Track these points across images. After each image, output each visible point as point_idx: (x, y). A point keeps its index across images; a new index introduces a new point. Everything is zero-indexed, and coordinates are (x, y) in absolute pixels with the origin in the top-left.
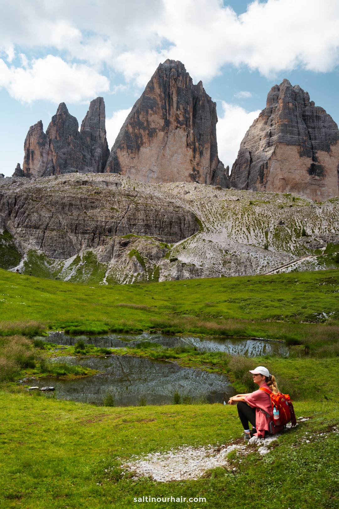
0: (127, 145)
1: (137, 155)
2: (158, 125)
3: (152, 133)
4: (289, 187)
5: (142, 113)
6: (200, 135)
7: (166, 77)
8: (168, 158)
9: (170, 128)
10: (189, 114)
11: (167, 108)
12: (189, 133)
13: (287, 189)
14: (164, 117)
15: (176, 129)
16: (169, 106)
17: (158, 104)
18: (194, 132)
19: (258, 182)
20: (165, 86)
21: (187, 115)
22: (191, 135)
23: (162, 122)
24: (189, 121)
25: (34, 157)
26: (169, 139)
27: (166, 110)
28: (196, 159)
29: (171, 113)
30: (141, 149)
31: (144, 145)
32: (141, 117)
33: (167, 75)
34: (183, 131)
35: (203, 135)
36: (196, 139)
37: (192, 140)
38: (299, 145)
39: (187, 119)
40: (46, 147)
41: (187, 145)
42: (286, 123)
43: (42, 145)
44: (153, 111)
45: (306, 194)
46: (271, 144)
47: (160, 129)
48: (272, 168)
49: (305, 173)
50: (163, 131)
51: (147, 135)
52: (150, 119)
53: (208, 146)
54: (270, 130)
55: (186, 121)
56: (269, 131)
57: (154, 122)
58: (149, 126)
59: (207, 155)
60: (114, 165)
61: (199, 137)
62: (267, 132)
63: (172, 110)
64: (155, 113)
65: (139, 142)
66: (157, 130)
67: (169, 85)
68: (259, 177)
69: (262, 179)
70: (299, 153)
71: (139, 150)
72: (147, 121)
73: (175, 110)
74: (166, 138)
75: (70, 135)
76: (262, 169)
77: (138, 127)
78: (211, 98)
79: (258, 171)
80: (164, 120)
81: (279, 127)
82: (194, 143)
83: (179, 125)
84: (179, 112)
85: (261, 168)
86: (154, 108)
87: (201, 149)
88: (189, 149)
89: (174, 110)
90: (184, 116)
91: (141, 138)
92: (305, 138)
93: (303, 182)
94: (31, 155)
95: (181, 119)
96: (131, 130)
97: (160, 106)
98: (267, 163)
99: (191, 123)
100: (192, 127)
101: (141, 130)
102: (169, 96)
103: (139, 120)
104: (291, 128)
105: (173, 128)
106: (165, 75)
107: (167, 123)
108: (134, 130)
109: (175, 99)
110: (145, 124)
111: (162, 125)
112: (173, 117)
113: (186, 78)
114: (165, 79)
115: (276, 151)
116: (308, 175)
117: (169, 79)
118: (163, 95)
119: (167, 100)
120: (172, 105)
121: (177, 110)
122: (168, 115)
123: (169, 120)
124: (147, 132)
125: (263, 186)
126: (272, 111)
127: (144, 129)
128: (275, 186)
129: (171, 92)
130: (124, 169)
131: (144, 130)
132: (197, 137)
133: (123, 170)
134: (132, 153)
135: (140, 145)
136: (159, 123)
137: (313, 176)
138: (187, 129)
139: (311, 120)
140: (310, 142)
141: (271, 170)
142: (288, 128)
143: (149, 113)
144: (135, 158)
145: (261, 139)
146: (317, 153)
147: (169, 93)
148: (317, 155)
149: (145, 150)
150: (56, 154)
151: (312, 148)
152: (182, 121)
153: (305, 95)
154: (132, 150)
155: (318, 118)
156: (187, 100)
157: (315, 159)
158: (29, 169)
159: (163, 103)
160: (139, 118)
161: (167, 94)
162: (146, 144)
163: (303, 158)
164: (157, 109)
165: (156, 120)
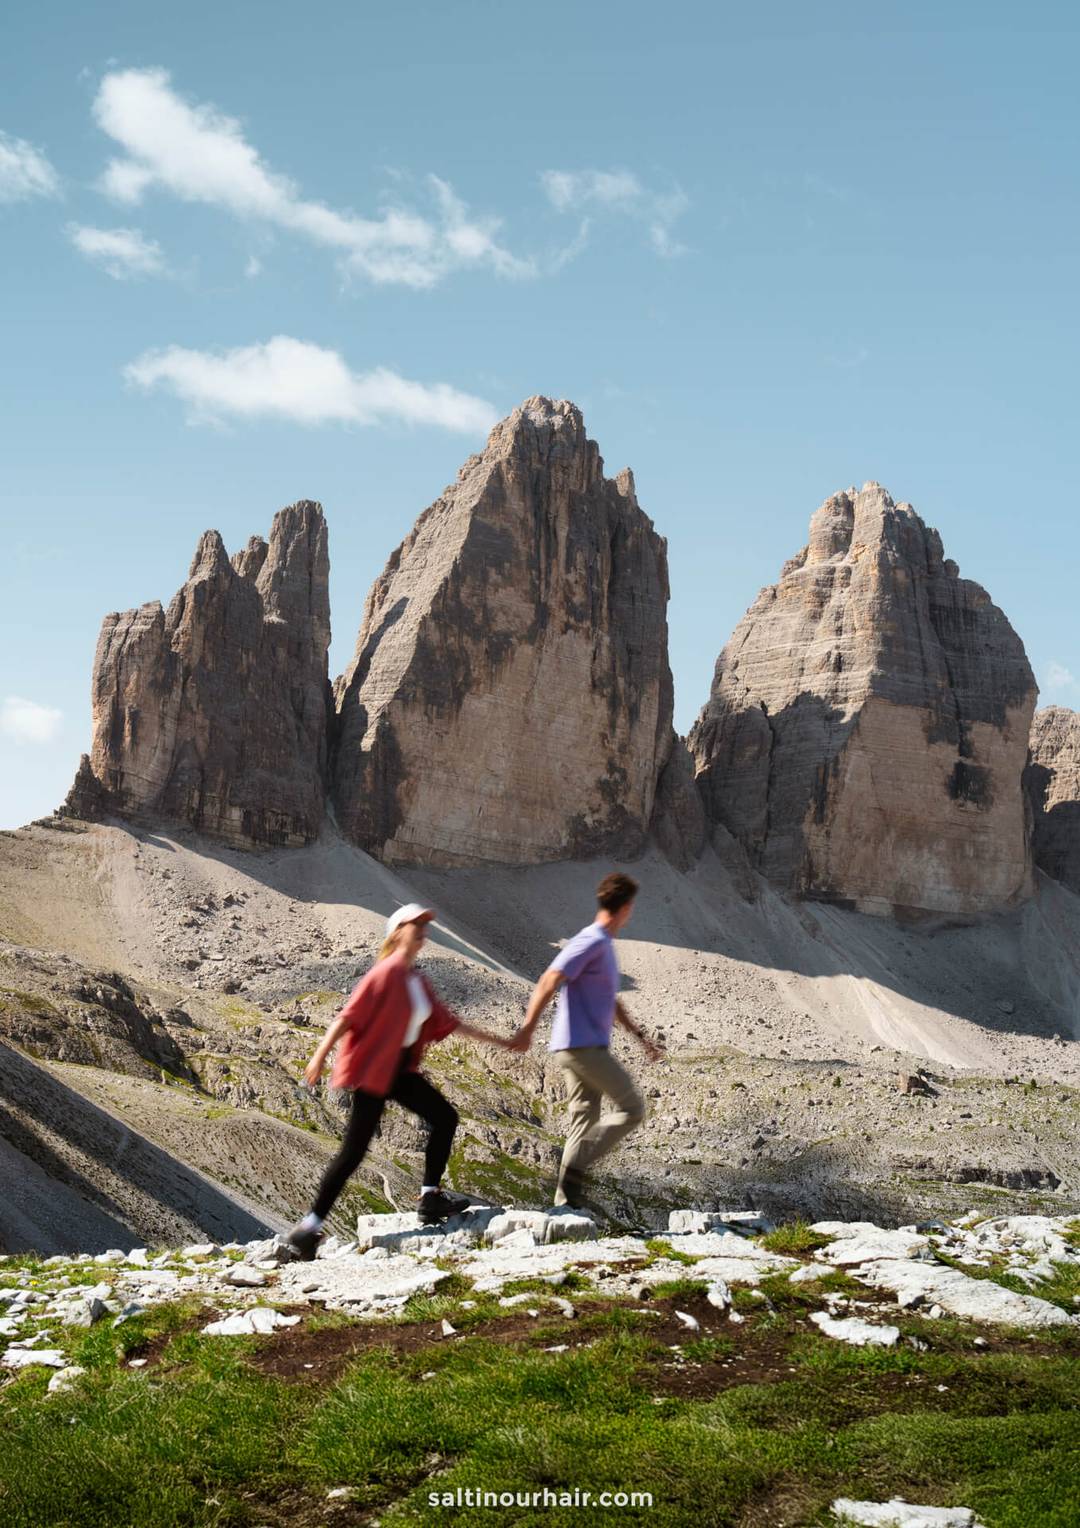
0: (425, 689)
1: (453, 725)
2: (517, 620)
3: (499, 650)
4: (893, 834)
5: (469, 578)
6: (630, 651)
7: (540, 461)
8: (539, 728)
9: (549, 630)
10: (600, 583)
11: (543, 566)
12: (598, 646)
13: (887, 839)
14: (533, 595)
15: (565, 632)
16: (548, 556)
17: (517, 552)
18: (612, 641)
19: (809, 817)
20: (535, 493)
21: (595, 587)
22: (604, 651)
23: (528, 612)
24: (601, 607)
25: (141, 733)
26: (544, 667)
27: (539, 571)
28: (618, 731)
29: (553, 581)
30: (465, 701)
31: (474, 689)
32: (464, 592)
33: (541, 454)
34: (583, 641)
35: (639, 653)
36: (618, 664)
37: (606, 667)
38: (927, 705)
39: (594, 599)
40: (174, 696)
41: (594, 685)
42: (889, 633)
43: (161, 686)
44: (503, 575)
45: (937, 854)
46: (842, 695)
47: (524, 637)
48: (848, 775)
49: (938, 790)
50: (532, 644)
51: (482, 656)
52: (493, 601)
53: (653, 689)
54: (837, 647)
55: (594, 608)
56: (835, 652)
57: (505, 613)
58: (489, 625)
59: (649, 719)
60: (385, 758)
61: (626, 659)
62: (829, 654)
63: (554, 570)
64: (509, 581)
65: (460, 680)
66: (514, 640)
67: (549, 488)
68: (811, 801)
69: (821, 809)
70: (926, 730)
71: (460, 704)
72: (485, 606)
73: (562, 569)
74: (536, 664)
75: (248, 651)
76: (821, 776)
77: (456, 629)
78: (652, 523)
79: (809, 782)
80: (533, 606)
81: (870, 644)
82: (612, 678)
83: (572, 620)
84: (572, 577)
85: (817, 774)
86: (507, 565)
87: (633, 700)
88: (597, 697)
89: (559, 570)
90: (587, 589)
91: (466, 663)
92: (940, 683)
93: (934, 819)
94: (127, 727)
95: (578, 598)
96: (435, 637)
97: (523, 558)
98: (836, 760)
99: (605, 612)
100: (606, 626)
101: (465, 638)
102: (545, 525)
103: (459, 603)
104: (902, 651)
105: (557, 629)
106: (535, 454)
107: (543, 613)
108: (446, 638)
109: (562, 534)
110: (479, 618)
111: (529, 622)
112: (557, 592)
113: (590, 460)
115: (861, 722)
116: (947, 798)
117: (549, 467)
118: (531, 522)
119: (543, 540)
120: (556, 555)
121: (568, 571)
122: (543, 587)
123: (545, 604)
124: (484, 645)
125: (823, 832)
126: (832, 579)
127: (477, 634)
128: (854, 832)
129: (552, 510)
130: (413, 770)
131: (476, 639)
132: (621, 660)
133: (410, 774)
134: (440, 716)
135: (463, 688)
136: (518, 616)
137: (961, 801)
138: (594, 632)
139: (951, 624)
140: (952, 696)
141: (847, 780)
142: (894, 650)
143: (491, 580)
144: (447, 733)
145: (803, 669)
146: (970, 729)
147: (547, 513)
148: (970, 736)
149: (476, 705)
150: (207, 722)
151: (958, 715)
152: (581, 605)
153: (931, 540)
154: (441, 706)
155: (970, 616)
156: (594, 536)
157: (965, 749)
158: (122, 774)
159: (530, 547)
160: (458, 596)
161: (544, 517)
162: (479, 684)
163: (935, 747)
164: (514, 570)
165: (510, 604)
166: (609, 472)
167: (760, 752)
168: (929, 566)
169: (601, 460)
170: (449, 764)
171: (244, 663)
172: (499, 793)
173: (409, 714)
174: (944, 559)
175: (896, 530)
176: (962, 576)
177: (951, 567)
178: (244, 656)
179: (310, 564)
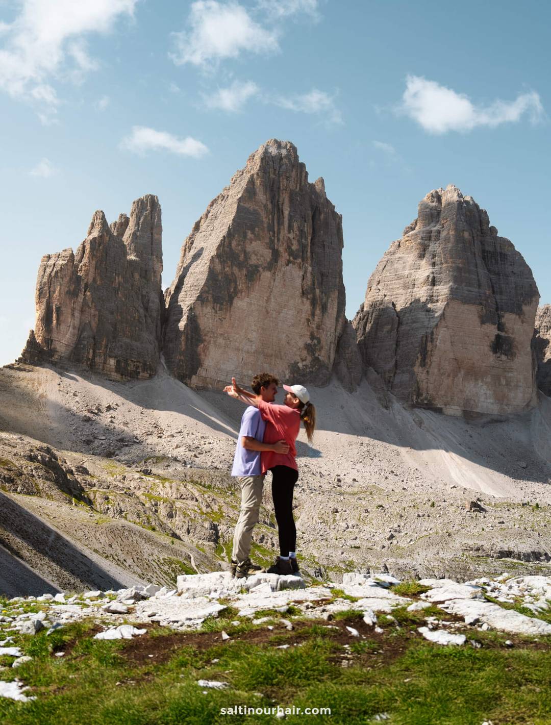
0: (213, 295)
1: (228, 314)
2: (262, 258)
3: (252, 274)
4: (463, 372)
5: (236, 236)
6: (322, 275)
7: (274, 174)
8: (274, 316)
9: (279, 263)
10: (306, 239)
11: (276, 230)
12: (305, 272)
13: (460, 375)
14: (271, 246)
15: (287, 265)
16: (279, 224)
17: (262, 222)
18: (313, 270)
19: (418, 363)
20: (272, 190)
21: (303, 241)
22: (309, 275)
23: (268, 254)
24: (307, 251)
25: (62, 318)
26: (276, 284)
27: (274, 232)
28: (316, 317)
29: (281, 238)
30: (234, 302)
31: (239, 295)
32: (234, 243)
33: (275, 170)
34: (297, 269)
35: (327, 276)
36: (316, 282)
37: (309, 283)
38: (481, 304)
39: (303, 247)
40: (79, 299)
41: (303, 293)
42: (460, 265)
43: (72, 294)
44: (254, 234)
45: (486, 383)
46: (435, 298)
47: (266, 267)
48: (438, 341)
49: (486, 349)
50: (270, 271)
51: (243, 278)
52: (249, 248)
53: (335, 295)
54: (433, 273)
55: (303, 252)
56: (432, 275)
57: (256, 255)
58: (247, 260)
59: (333, 311)
60: (192, 332)
61: (320, 279)
62: (428, 277)
63: (282, 231)
64: (258, 237)
65: (232, 290)
66: (260, 269)
67: (279, 188)
68: (419, 355)
69: (424, 359)
70: (481, 317)
71: (231, 303)
72: (245, 251)
73: (286, 232)
74: (272, 282)
75: (118, 275)
76: (424, 342)
77: (230, 263)
78: (334, 207)
79: (417, 345)
80: (271, 251)
81: (449, 271)
82: (313, 289)
84: (291, 236)
85: (422, 340)
88: (305, 300)
89: (284, 232)
90: (299, 242)
91: (235, 282)
93: (484, 365)
94: (54, 315)
95: (295, 247)
96: (218, 267)
97: (265, 226)
98: (432, 333)
99: (309, 254)
100: (309, 261)
101: (234, 268)
102: (277, 209)
103: (231, 249)
104: (467, 275)
105: (283, 263)
106: (271, 170)
107: (276, 255)
108: (224, 268)
109: (286, 213)
110: (242, 258)
111: (268, 260)
112: (283, 244)
113: (301, 173)
114: (272, 176)
115: (445, 312)
116: (491, 353)
117: (279, 177)
118: (270, 206)
119: (276, 215)
120: (283, 224)
121: (289, 232)
122: (276, 241)
123: (277, 250)
124: (245, 272)
125: (425, 372)
126: (430, 237)
127: (240, 266)
128: (442, 371)
129: (281, 200)
130: (207, 338)
131: (240, 269)
132: (318, 280)
133: (205, 340)
134: (221, 309)
135: (233, 295)
136: (263, 256)
137: (498, 355)
138: (303, 264)
139: (493, 261)
140: (494, 299)
141: (438, 343)
142: (463, 274)
143: (248, 237)
144: (225, 318)
145: (414, 285)
146: (503, 317)
147: (278, 201)
148: (503, 320)
149: (240, 303)
150: (97, 313)
151: (497, 309)
152: (296, 250)
153: (483, 216)
154: (221, 304)
155: (503, 256)
156: (303, 214)
157: (501, 327)
158: (52, 341)
159: (269, 220)
160: (231, 246)
161: (276, 204)
162: (242, 293)
163: (485, 326)
164: (261, 231)
165: (258, 251)
166: (311, 180)
167: (392, 329)
168: (482, 230)
169: (307, 173)
170: (226, 335)
171: (117, 281)
172: (252, 351)
173: (204, 308)
174: (490, 226)
175: (464, 210)
176: (499, 235)
177: (493, 230)
178: (117, 277)
179: (152, 229)
